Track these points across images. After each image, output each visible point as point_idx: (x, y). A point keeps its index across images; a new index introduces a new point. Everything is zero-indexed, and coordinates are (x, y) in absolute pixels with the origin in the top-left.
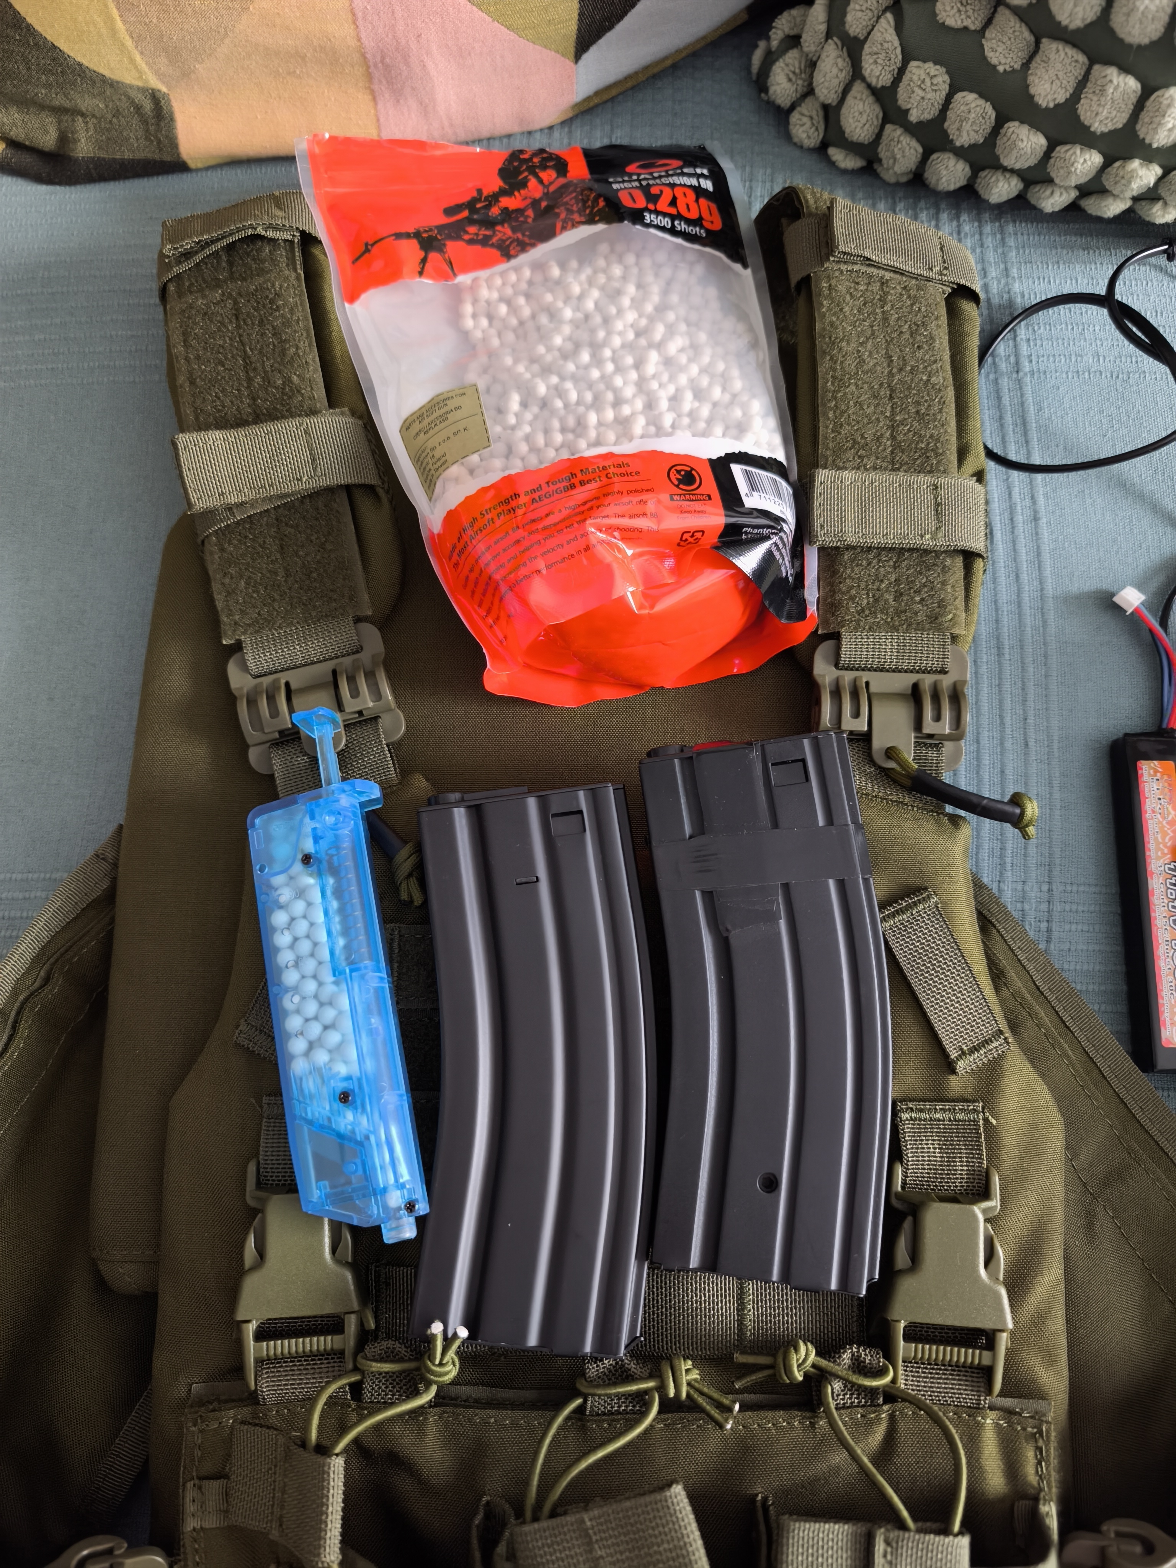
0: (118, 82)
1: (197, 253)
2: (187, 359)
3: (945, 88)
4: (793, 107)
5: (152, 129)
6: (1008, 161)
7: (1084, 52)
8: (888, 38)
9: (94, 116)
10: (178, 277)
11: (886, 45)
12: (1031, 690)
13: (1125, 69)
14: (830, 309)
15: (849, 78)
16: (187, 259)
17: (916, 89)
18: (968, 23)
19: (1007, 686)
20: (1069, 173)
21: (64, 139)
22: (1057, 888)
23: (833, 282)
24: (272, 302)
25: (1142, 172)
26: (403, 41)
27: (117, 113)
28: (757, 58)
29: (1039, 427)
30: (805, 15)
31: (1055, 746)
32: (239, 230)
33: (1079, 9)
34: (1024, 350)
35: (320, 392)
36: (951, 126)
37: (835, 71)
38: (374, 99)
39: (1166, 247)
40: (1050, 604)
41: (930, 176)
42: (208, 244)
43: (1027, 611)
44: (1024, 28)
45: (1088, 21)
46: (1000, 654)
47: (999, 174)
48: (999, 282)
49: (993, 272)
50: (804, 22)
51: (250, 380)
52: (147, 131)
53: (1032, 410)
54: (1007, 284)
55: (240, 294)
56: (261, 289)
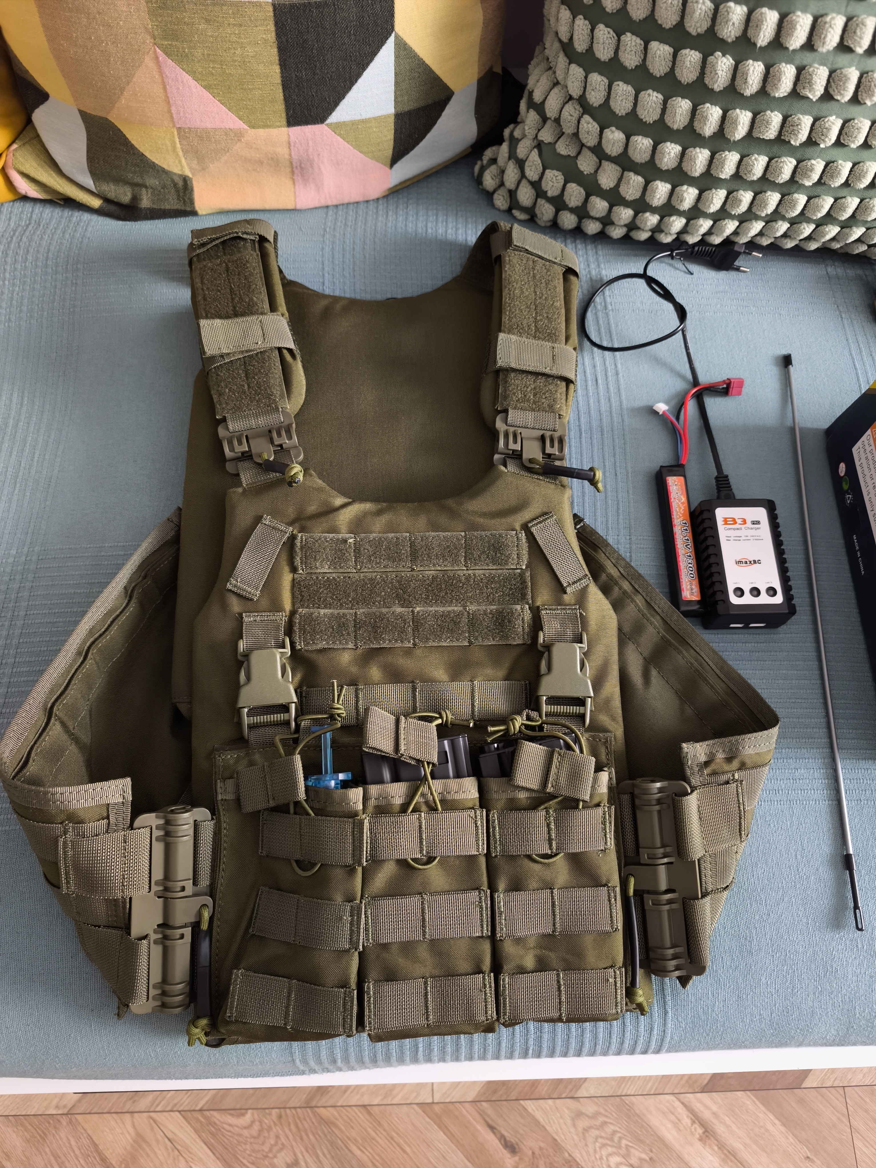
0: (170, 172)
1: (208, 244)
2: (203, 289)
3: (562, 182)
4: (494, 191)
5: (181, 194)
6: (593, 213)
7: (619, 166)
8: (536, 159)
9: (152, 188)
10: (198, 255)
11: (535, 163)
12: (618, 451)
13: (637, 173)
14: (509, 269)
15: (520, 177)
16: (203, 247)
17: (550, 182)
18: (569, 153)
19: (606, 449)
20: (620, 219)
21: (135, 198)
22: (634, 538)
23: (511, 258)
24: (244, 265)
25: (651, 218)
26: (311, 157)
27: (164, 187)
28: (477, 168)
29: (617, 334)
30: (499, 150)
31: (630, 474)
32: (230, 234)
33: (614, 148)
34: (608, 300)
35: (266, 306)
36: (566, 198)
37: (513, 174)
38: (294, 183)
39: (669, 253)
40: (625, 412)
41: (559, 221)
42: (214, 240)
43: (614, 415)
44: (594, 156)
45: (619, 153)
46: (602, 435)
47: (590, 220)
48: (596, 270)
49: (593, 266)
50: (498, 153)
51: (233, 299)
52: (179, 195)
53: (613, 326)
54: (599, 271)
55: (229, 261)
56: (240, 259)
